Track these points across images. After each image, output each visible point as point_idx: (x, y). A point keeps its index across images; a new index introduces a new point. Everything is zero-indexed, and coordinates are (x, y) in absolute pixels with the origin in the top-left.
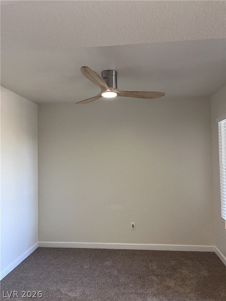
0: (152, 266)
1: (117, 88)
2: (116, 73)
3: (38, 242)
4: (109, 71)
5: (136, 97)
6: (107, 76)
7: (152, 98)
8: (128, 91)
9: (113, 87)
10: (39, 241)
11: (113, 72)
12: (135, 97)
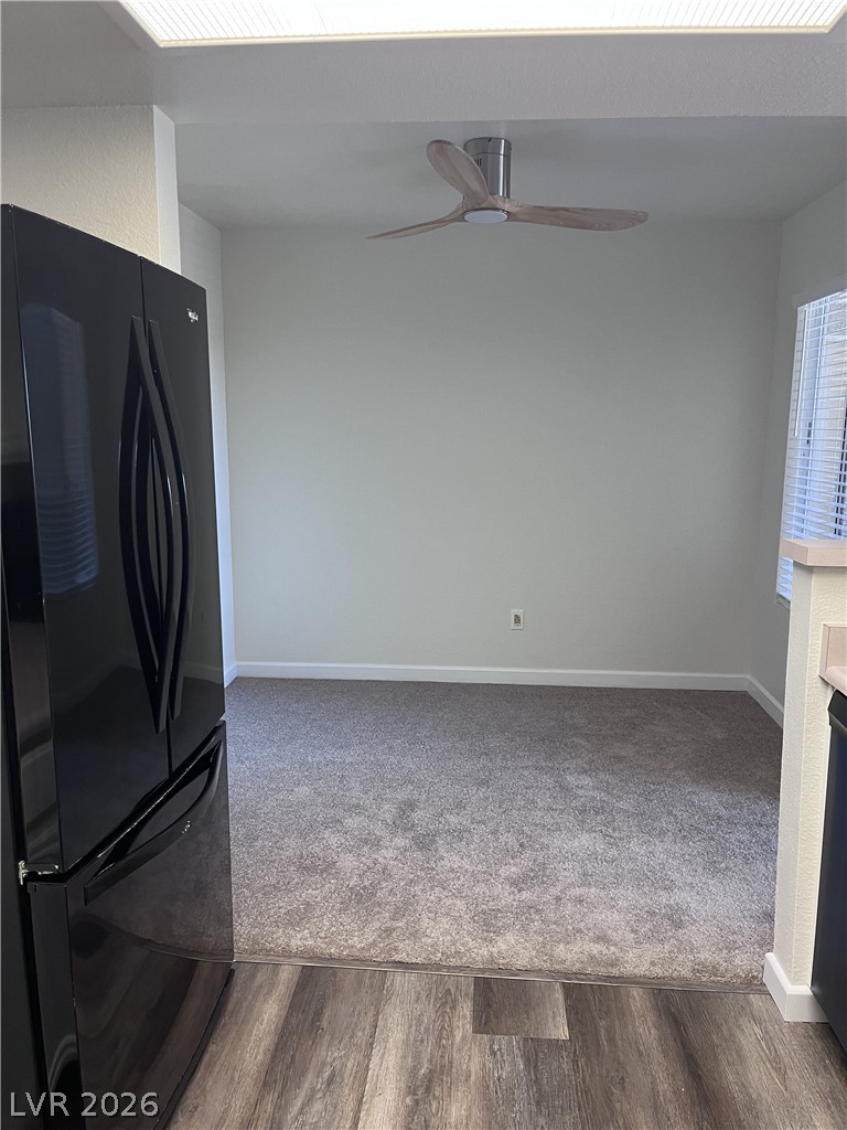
0: (572, 717)
1: (508, 196)
2: (508, 144)
3: (236, 663)
4: (490, 139)
5: (562, 223)
6: (481, 156)
7: (608, 228)
8: (541, 207)
9: (498, 193)
10: (237, 660)
11: (500, 143)
12: (558, 225)
